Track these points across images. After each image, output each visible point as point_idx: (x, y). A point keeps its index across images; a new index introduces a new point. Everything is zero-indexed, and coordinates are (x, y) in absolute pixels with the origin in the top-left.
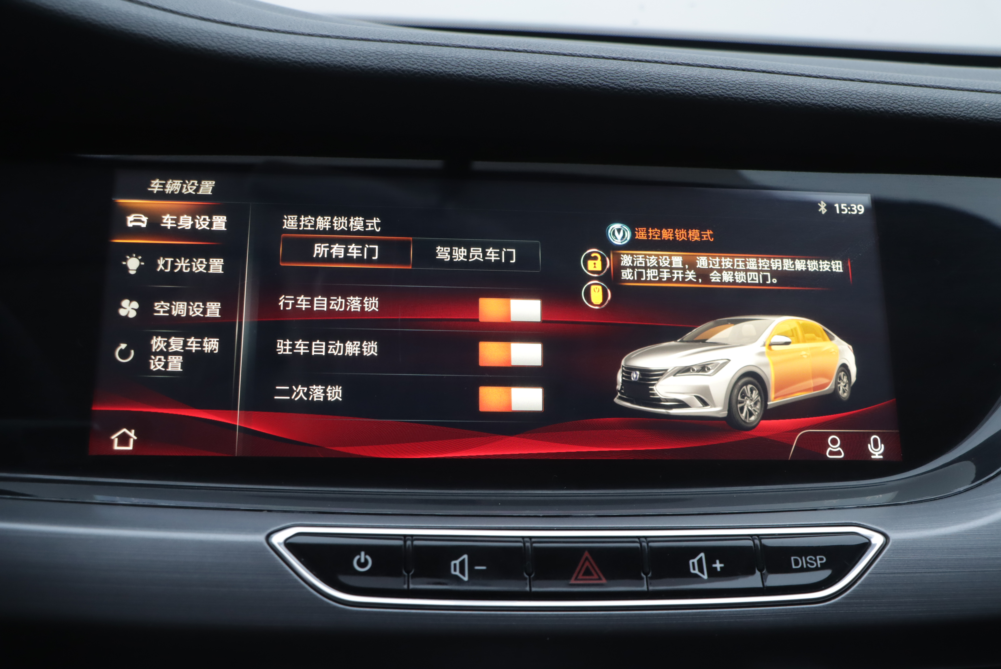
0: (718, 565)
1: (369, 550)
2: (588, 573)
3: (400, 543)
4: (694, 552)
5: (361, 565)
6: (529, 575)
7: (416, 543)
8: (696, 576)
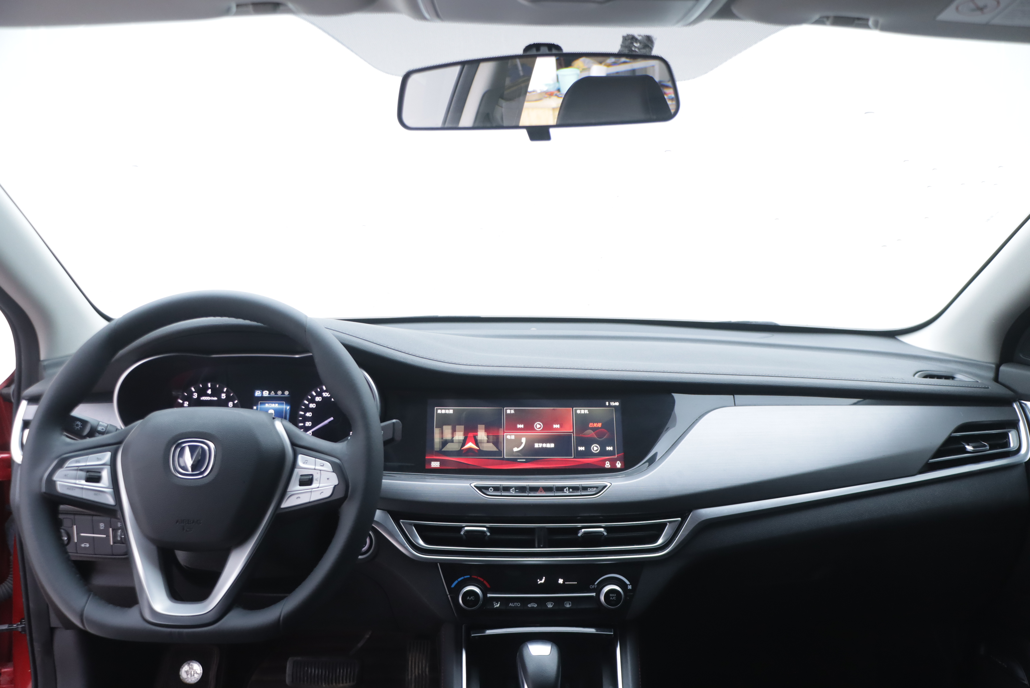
0: (571, 490)
1: (492, 487)
2: (541, 491)
3: (499, 486)
4: (565, 487)
5: (491, 490)
6: (528, 492)
7: (503, 486)
8: (566, 492)
